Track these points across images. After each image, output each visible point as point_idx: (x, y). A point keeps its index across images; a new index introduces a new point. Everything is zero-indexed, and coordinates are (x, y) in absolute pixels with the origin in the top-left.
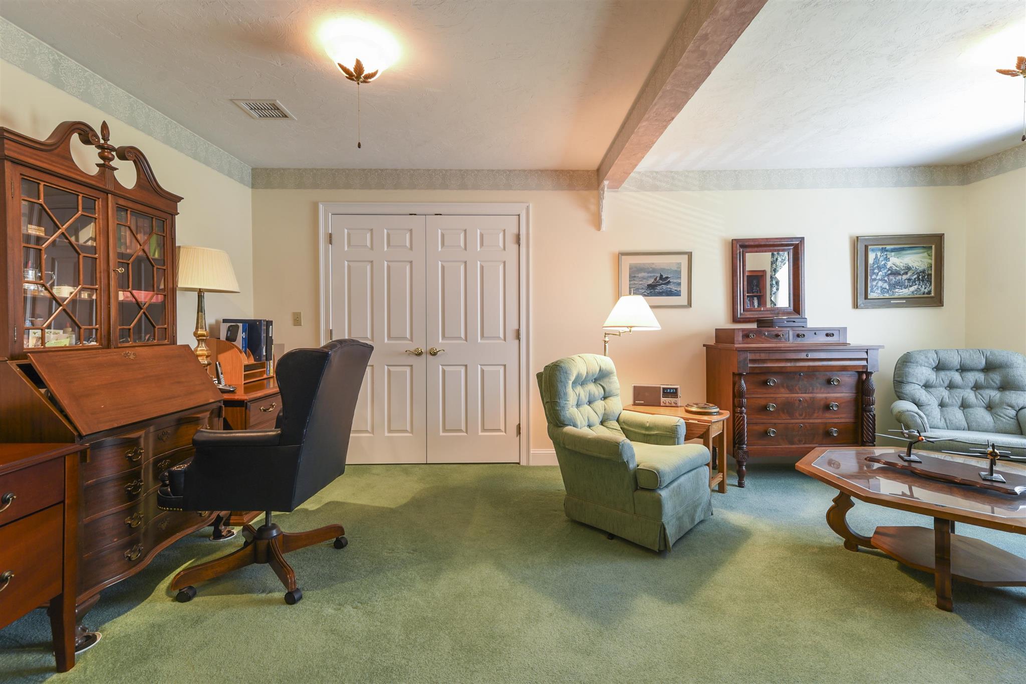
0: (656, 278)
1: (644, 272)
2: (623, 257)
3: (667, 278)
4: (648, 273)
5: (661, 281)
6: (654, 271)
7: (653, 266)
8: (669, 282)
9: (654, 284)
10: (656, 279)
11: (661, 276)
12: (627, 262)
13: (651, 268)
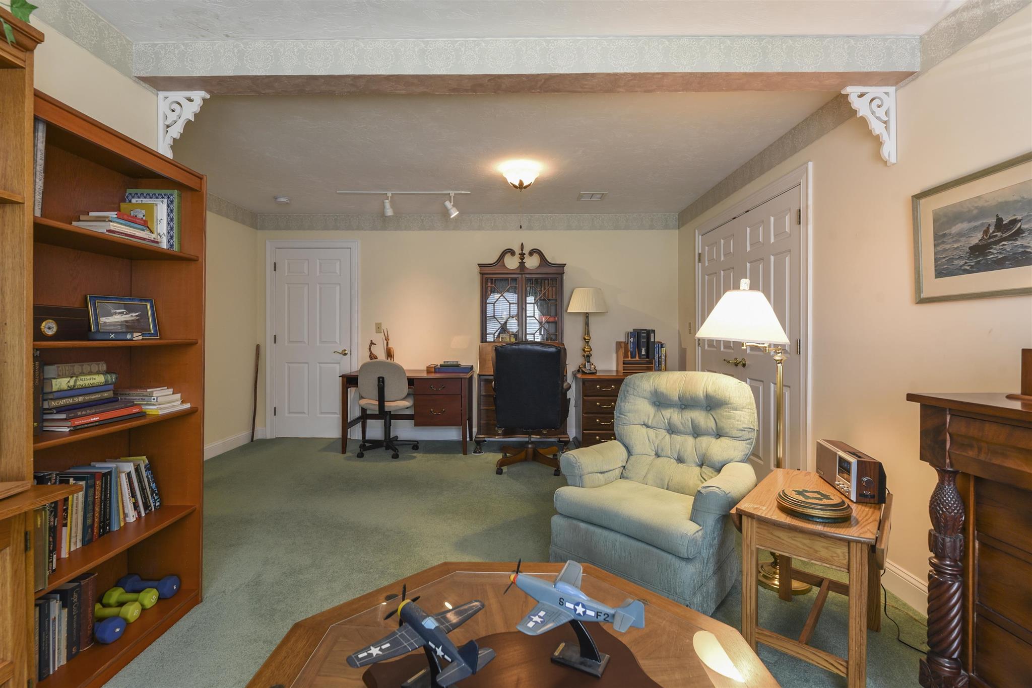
0: (988, 228)
1: (962, 222)
2: (922, 201)
3: (1014, 222)
4: (970, 222)
5: (999, 234)
6: (983, 212)
7: (981, 203)
8: (1020, 232)
9: (983, 242)
10: (986, 232)
11: (999, 220)
12: (930, 206)
13: (976, 208)
